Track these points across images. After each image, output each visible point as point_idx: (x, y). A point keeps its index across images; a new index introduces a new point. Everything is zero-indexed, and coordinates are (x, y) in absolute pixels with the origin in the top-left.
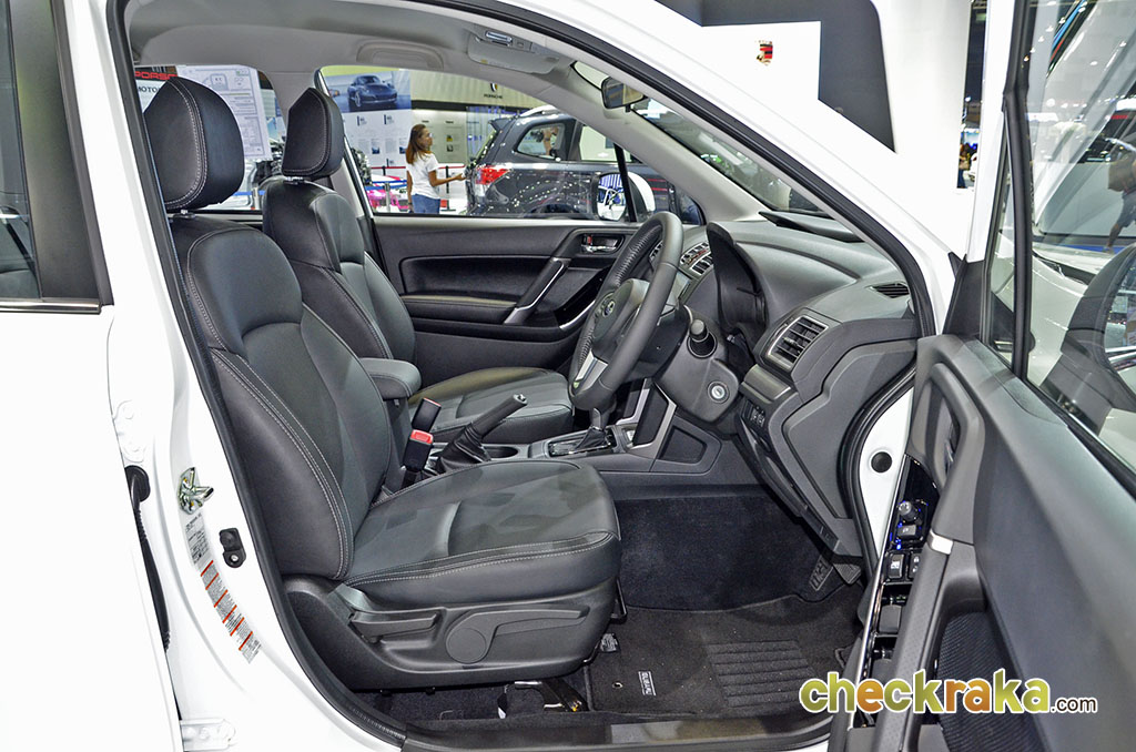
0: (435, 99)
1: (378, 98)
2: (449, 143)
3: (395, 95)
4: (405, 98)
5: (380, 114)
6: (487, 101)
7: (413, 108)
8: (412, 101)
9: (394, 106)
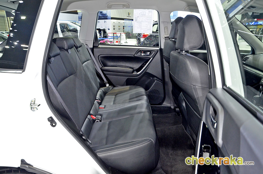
0: (116, 17)
1: (103, 17)
2: (119, 28)
3: (107, 16)
4: (109, 17)
5: (103, 20)
6: (128, 18)
7: (111, 19)
8: (111, 18)
9: (107, 19)
